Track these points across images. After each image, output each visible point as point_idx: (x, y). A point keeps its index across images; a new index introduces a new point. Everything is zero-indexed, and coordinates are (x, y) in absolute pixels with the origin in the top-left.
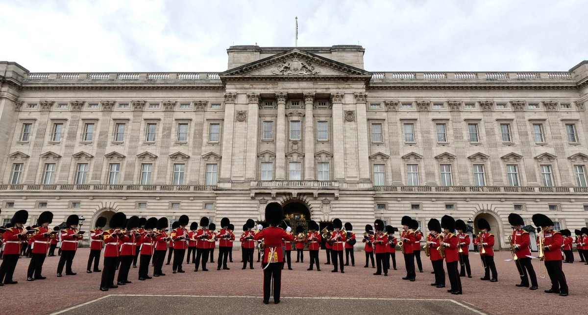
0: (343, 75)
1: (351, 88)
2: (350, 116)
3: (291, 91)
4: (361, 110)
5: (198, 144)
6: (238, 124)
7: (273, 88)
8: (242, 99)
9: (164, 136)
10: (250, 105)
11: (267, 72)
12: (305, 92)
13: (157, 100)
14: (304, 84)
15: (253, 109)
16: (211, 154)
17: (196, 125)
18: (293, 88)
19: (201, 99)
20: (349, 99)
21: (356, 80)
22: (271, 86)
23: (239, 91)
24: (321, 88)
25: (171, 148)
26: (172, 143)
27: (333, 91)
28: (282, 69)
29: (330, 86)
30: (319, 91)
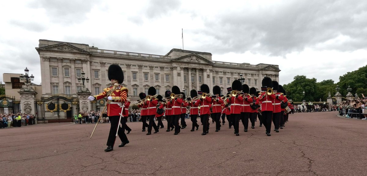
0: (207, 63)
1: (209, 67)
2: (208, 76)
3: (193, 67)
4: (211, 75)
5: (163, 82)
6: (178, 77)
7: (188, 66)
8: (179, 68)
9: (151, 79)
10: (181, 71)
11: (185, 60)
12: (197, 68)
13: (147, 65)
14: (196, 65)
15: (182, 72)
16: (168, 86)
17: (161, 75)
18: (193, 66)
19: (163, 66)
20: (208, 71)
21: (210, 65)
22: (187, 65)
23: (178, 66)
24: (201, 67)
25: (154, 83)
26: (154, 81)
27: (204, 68)
28: (190, 59)
29: (203, 66)
30: (200, 68)
